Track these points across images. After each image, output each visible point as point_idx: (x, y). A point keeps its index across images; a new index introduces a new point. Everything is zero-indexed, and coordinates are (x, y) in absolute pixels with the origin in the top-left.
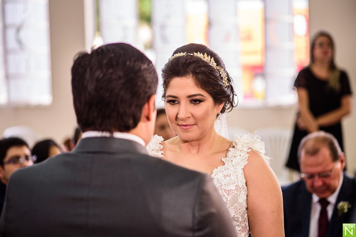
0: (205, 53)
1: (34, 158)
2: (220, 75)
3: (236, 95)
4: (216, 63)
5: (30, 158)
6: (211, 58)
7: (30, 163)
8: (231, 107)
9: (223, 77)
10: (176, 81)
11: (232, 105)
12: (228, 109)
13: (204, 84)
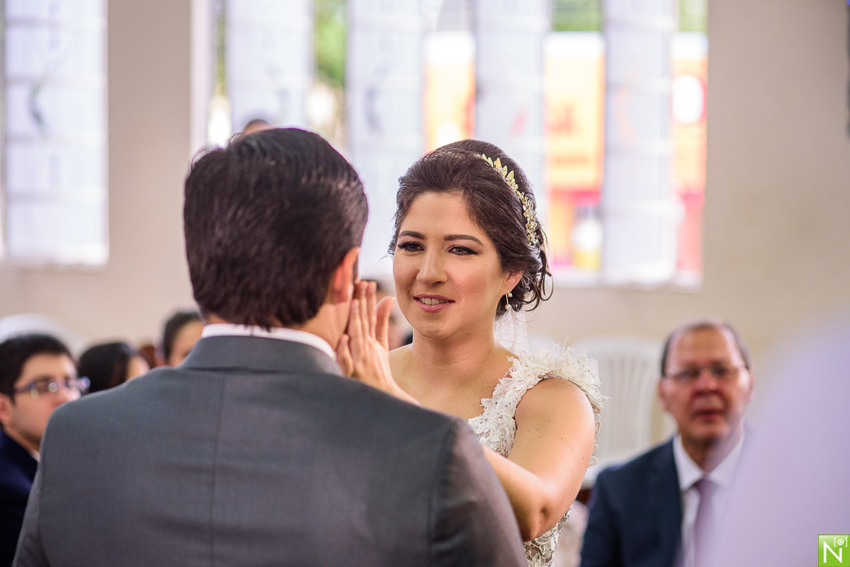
0: (498, 159)
1: (84, 383)
2: (523, 211)
3: (550, 275)
4: (517, 185)
5: (72, 382)
6: (508, 172)
7: (73, 395)
8: (536, 300)
9: (528, 219)
10: (428, 200)
11: (538, 296)
12: (528, 303)
13: (486, 215)
